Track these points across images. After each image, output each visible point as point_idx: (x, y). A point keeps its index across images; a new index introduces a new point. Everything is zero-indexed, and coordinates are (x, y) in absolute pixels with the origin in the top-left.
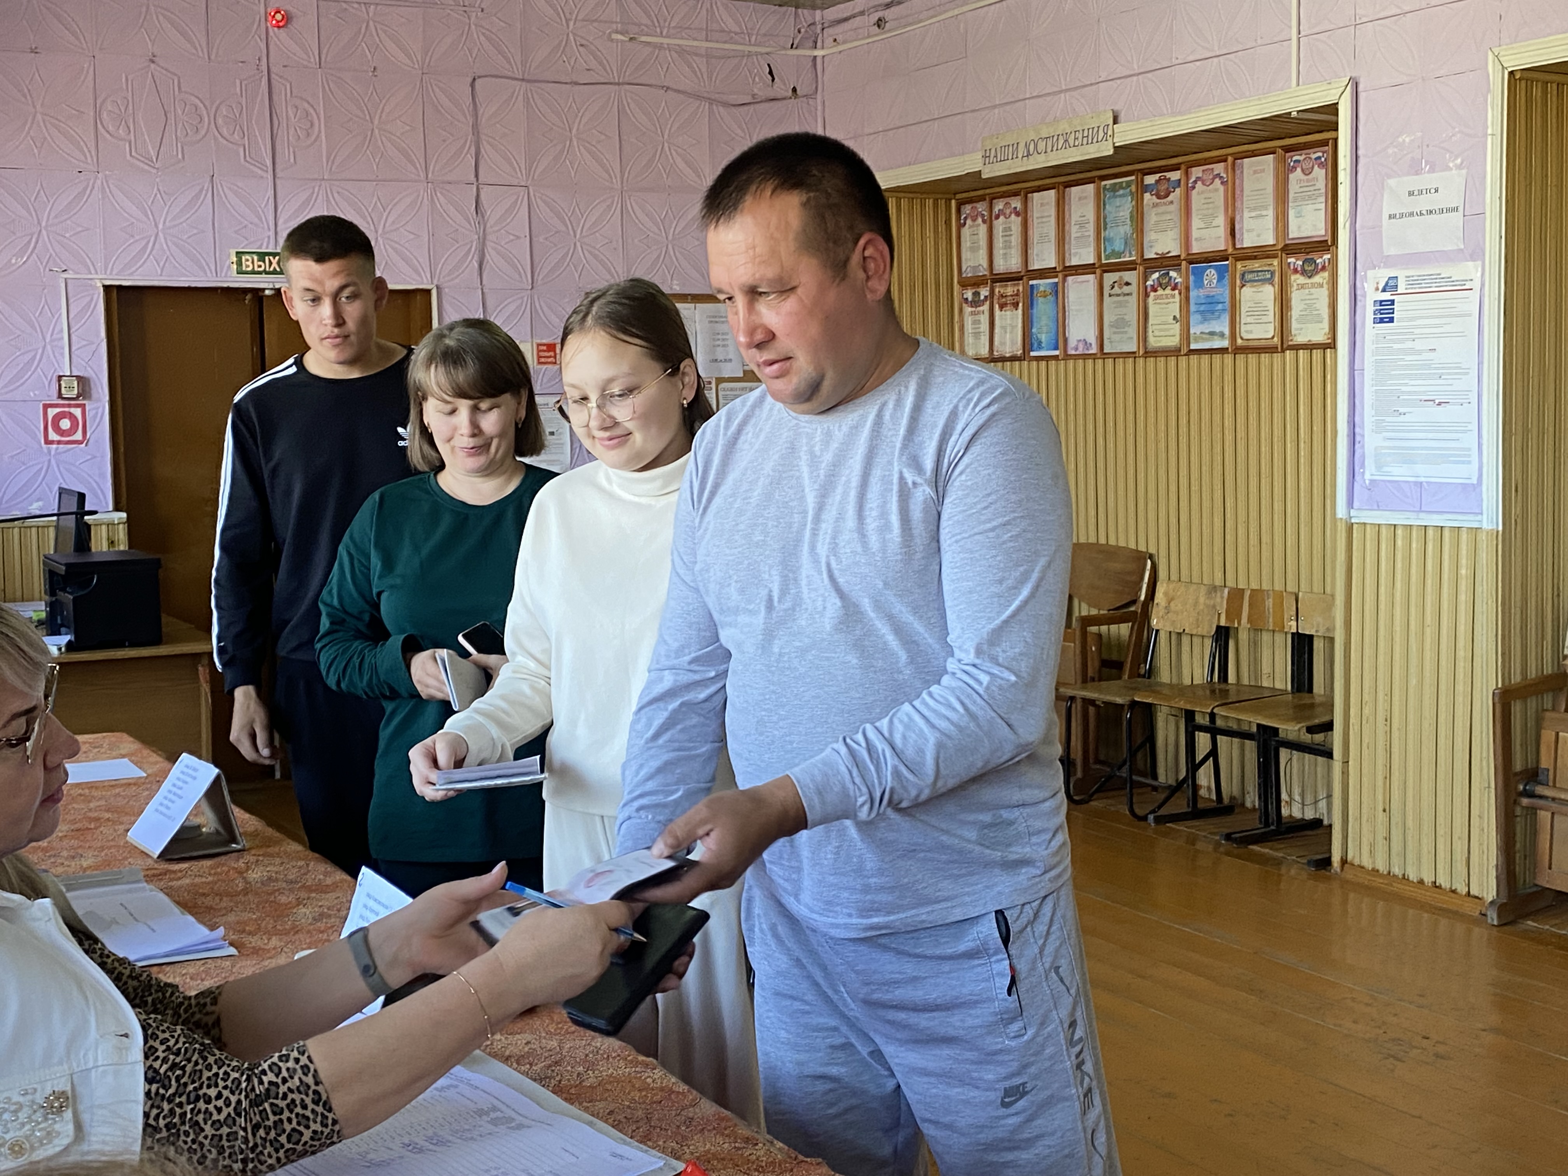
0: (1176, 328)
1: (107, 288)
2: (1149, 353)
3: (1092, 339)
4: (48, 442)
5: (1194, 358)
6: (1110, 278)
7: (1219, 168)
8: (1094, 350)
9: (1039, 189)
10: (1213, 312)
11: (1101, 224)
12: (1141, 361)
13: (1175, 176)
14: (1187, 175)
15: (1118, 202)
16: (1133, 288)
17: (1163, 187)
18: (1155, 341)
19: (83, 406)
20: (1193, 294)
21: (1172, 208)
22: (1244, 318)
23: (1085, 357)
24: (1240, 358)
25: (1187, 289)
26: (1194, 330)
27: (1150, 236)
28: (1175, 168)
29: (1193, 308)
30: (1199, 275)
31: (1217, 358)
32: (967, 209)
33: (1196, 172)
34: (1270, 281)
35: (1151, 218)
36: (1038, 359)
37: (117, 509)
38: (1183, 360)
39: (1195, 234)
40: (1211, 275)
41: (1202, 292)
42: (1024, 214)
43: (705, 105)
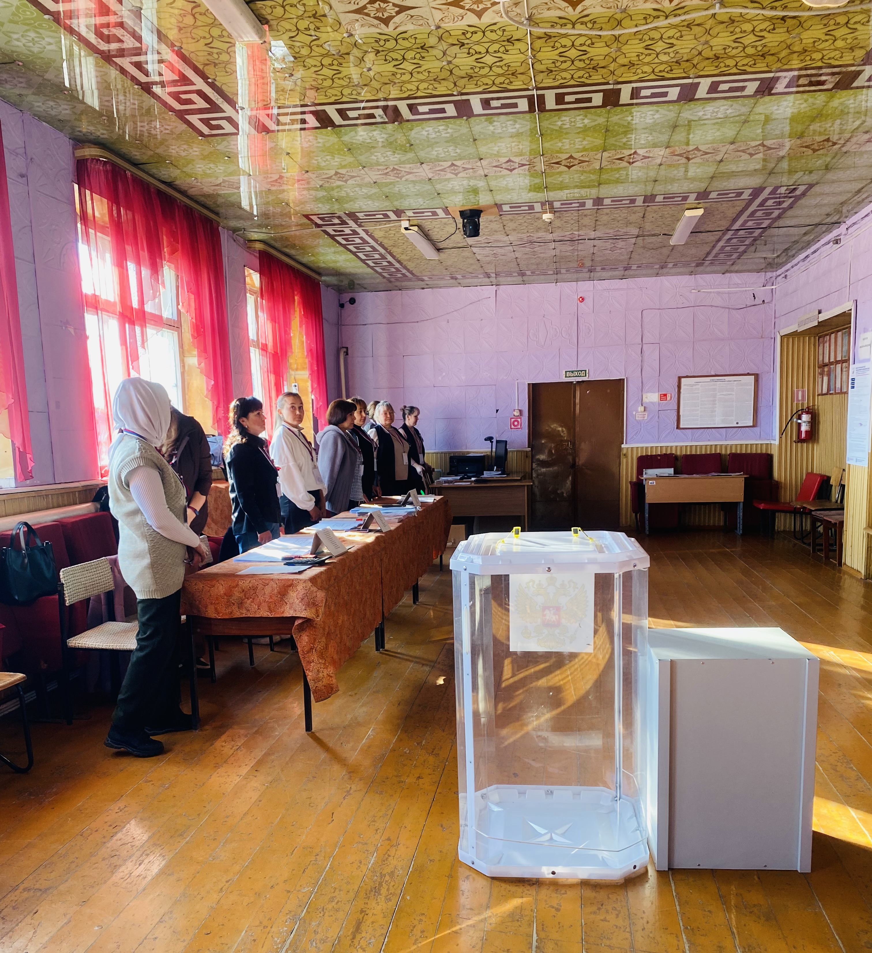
1: (529, 384)
4: (511, 428)
9: (832, 333)
19: (521, 418)
32: (820, 340)
36: (831, 394)
37: (529, 447)
42: (829, 341)
43: (727, 310)
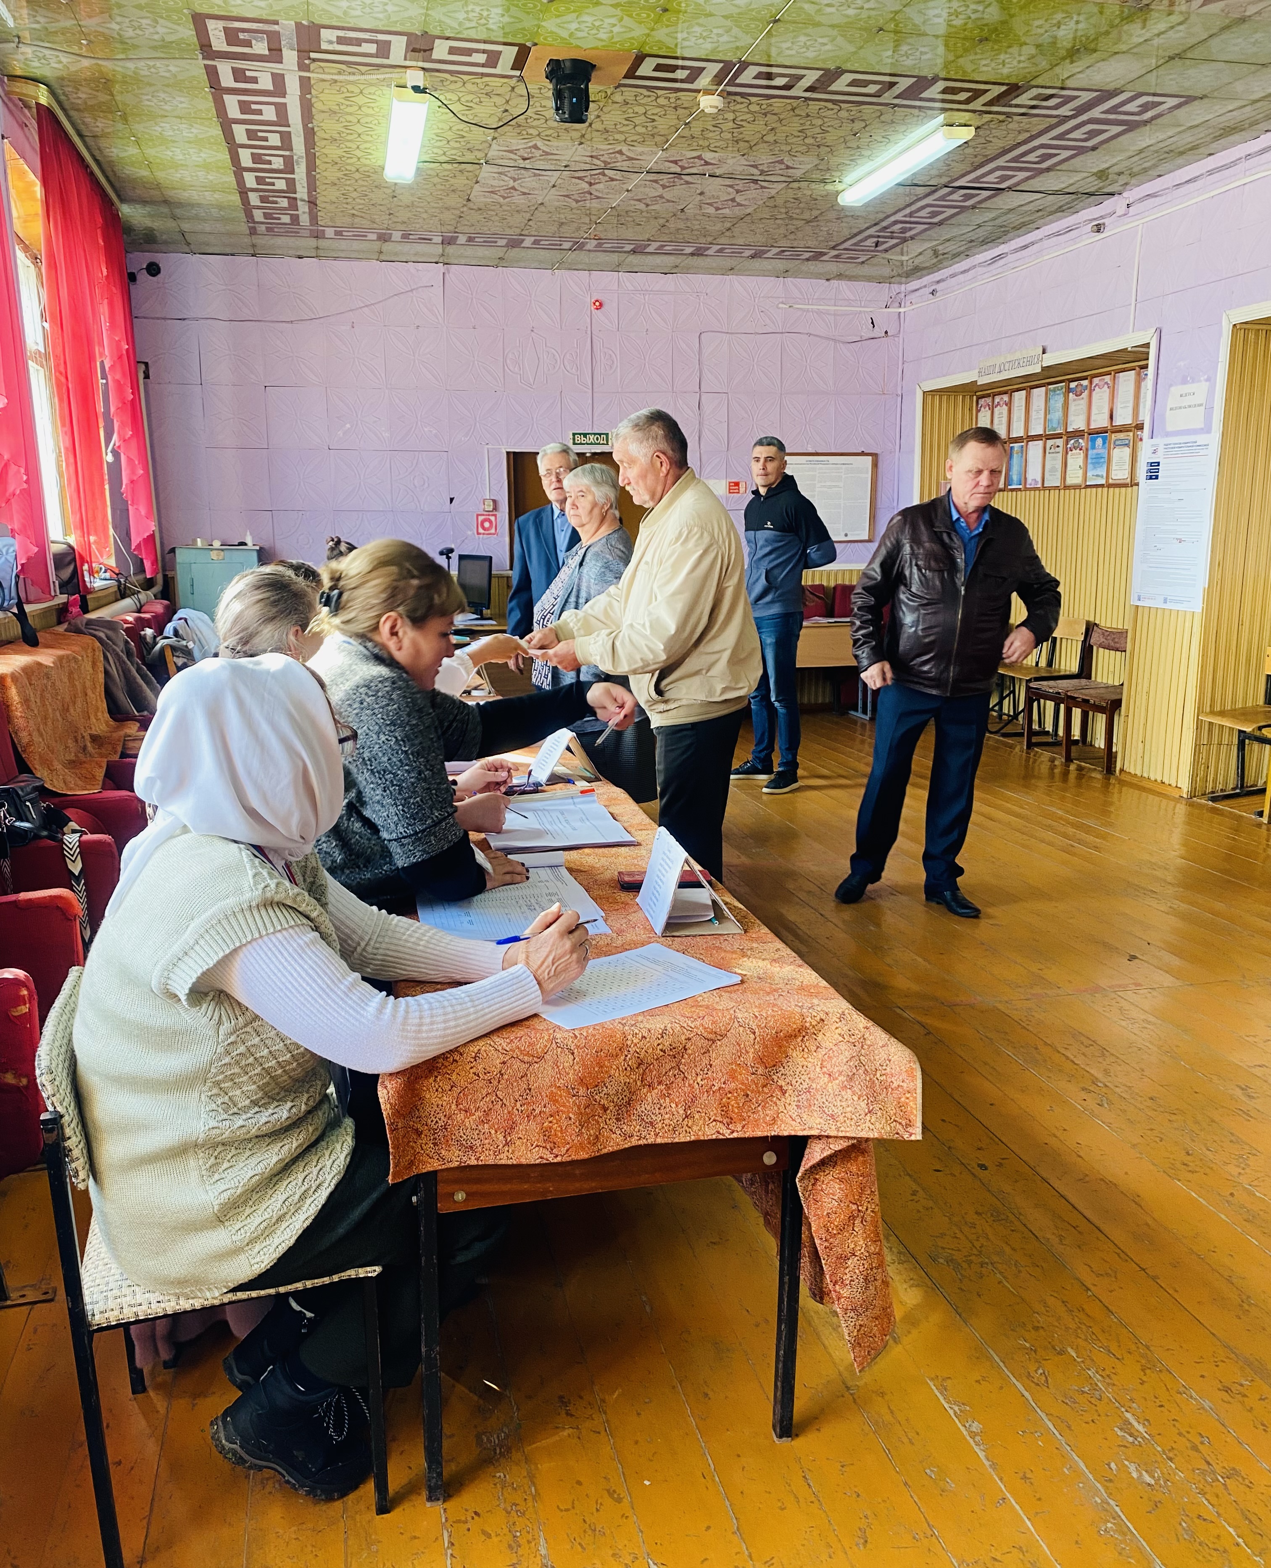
0: (1081, 472)
1: (508, 453)
2: (1066, 487)
3: (1039, 480)
4: (478, 533)
5: (1089, 490)
6: (1050, 443)
7: (1107, 378)
8: (1039, 485)
9: (1018, 390)
10: (1098, 463)
11: (1047, 411)
12: (1062, 492)
13: (1085, 383)
14: (1091, 383)
15: (1057, 397)
16: (1060, 449)
17: (1079, 389)
18: (1070, 481)
19: (495, 516)
20: (1090, 452)
21: (1082, 402)
22: (1114, 467)
23: (1035, 489)
24: (1111, 490)
25: (1087, 450)
26: (1089, 474)
27: (1071, 418)
28: (1085, 378)
29: (1089, 461)
30: (1094, 441)
31: (1100, 489)
32: (982, 402)
33: (1096, 381)
34: (1127, 445)
35: (1072, 408)
36: (1012, 490)
38: (1083, 491)
39: (1093, 417)
40: (1099, 441)
41: (1095, 451)
42: (1009, 404)
43: (832, 343)
